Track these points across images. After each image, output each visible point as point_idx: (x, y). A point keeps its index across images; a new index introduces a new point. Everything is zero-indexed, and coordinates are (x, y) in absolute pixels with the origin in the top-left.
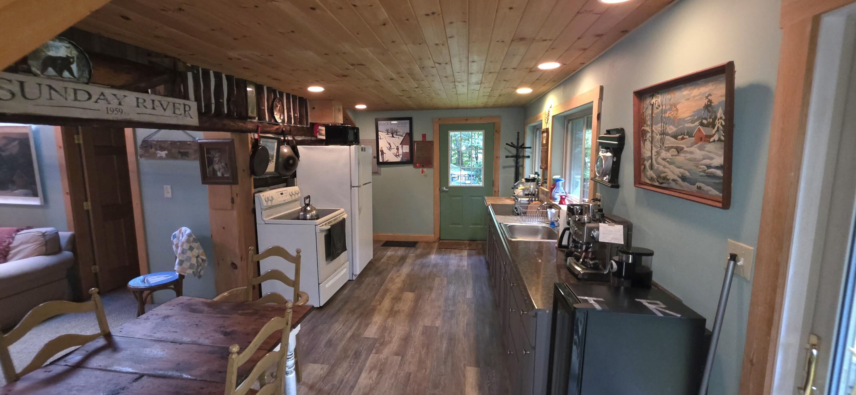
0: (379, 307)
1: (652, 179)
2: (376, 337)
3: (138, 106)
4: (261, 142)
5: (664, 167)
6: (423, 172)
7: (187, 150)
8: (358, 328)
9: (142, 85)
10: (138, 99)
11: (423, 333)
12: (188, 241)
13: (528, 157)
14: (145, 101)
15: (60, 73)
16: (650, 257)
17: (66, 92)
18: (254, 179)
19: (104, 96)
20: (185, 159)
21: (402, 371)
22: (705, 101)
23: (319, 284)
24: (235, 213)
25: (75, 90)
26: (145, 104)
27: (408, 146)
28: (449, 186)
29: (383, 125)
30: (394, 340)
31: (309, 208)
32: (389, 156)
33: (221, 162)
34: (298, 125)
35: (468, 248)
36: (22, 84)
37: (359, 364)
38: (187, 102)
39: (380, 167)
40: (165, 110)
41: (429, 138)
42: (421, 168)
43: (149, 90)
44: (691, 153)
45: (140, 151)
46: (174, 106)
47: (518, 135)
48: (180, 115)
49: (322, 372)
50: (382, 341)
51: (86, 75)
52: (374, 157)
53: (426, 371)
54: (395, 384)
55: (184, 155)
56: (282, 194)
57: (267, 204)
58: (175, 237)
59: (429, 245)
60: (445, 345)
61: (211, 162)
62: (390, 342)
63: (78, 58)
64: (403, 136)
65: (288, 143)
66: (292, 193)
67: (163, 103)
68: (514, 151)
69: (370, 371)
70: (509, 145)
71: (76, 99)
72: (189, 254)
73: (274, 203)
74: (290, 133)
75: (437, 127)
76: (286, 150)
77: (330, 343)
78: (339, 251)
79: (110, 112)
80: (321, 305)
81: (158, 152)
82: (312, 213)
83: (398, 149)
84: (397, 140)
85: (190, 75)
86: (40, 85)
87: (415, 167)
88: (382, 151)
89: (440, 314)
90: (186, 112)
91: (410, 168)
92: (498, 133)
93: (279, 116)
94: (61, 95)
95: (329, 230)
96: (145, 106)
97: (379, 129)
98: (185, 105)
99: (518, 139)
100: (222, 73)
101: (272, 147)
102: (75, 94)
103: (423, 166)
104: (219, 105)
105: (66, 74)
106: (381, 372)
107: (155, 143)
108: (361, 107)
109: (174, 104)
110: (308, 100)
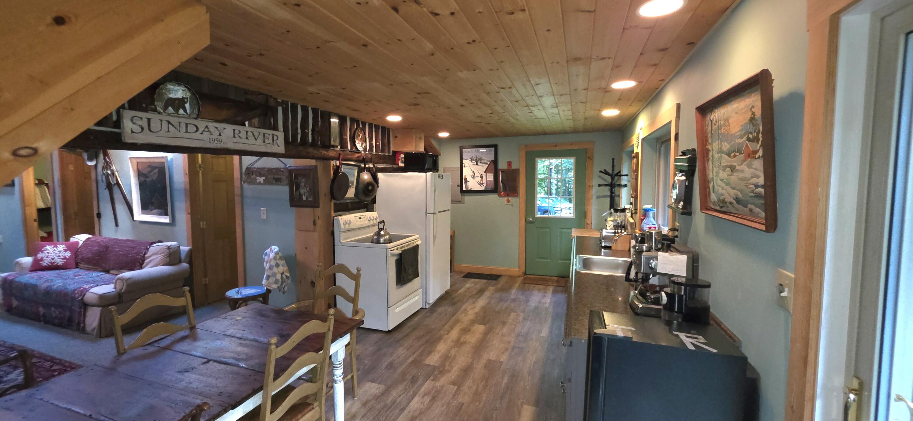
0: (445, 337)
1: (714, 203)
2: (437, 365)
3: (234, 137)
4: (342, 169)
5: (723, 189)
6: (508, 201)
7: (280, 177)
8: (421, 354)
9: (239, 119)
10: (234, 130)
11: (485, 367)
12: (275, 258)
13: (625, 186)
14: (240, 132)
15: (177, 111)
16: (707, 290)
17: (180, 126)
18: (334, 204)
19: (208, 128)
20: (278, 185)
21: (455, 400)
22: (749, 114)
23: (388, 308)
24: (316, 235)
25: (187, 124)
26: (240, 135)
27: (493, 174)
28: (536, 217)
29: (468, 153)
30: (454, 369)
31: (382, 233)
32: (473, 184)
33: (306, 187)
34: (380, 154)
35: (555, 284)
36: (149, 120)
37: (414, 388)
38: (275, 132)
39: (464, 196)
40: (256, 139)
41: (514, 167)
42: (506, 197)
43: (247, 123)
44: (742, 171)
45: (244, 176)
46: (264, 136)
47: (613, 162)
48: (269, 144)
49: (378, 391)
50: (441, 369)
51: (196, 111)
52: (458, 186)
53: (480, 403)
54: (445, 411)
55: (278, 181)
56: (360, 218)
57: (345, 227)
58: (266, 254)
59: (512, 278)
60: (506, 380)
61: (298, 186)
62: (449, 371)
63: (190, 99)
64: (487, 164)
65: (369, 170)
66: (370, 217)
67: (255, 133)
68: (608, 179)
69: (423, 397)
70: (602, 172)
71: (187, 132)
72: (275, 270)
73: (352, 226)
74: (371, 161)
75: (523, 153)
76: (366, 176)
77: (391, 366)
78: (410, 277)
79: (211, 142)
80: (390, 329)
81: (258, 178)
82: (385, 237)
83: (482, 177)
84: (482, 168)
85: (280, 110)
86: (161, 121)
87: (500, 196)
88: (466, 179)
89: (507, 349)
90: (274, 142)
91: (494, 197)
92: (591, 160)
93: (361, 145)
94: (176, 128)
95: (400, 255)
96: (239, 137)
97: (464, 157)
98: (273, 135)
99: (613, 166)
100: (308, 107)
101: (352, 174)
102: (187, 127)
103: (508, 195)
104: (304, 135)
105: (181, 111)
106: (434, 399)
107: (255, 170)
108: (444, 135)
109: (264, 134)
110: (391, 130)
